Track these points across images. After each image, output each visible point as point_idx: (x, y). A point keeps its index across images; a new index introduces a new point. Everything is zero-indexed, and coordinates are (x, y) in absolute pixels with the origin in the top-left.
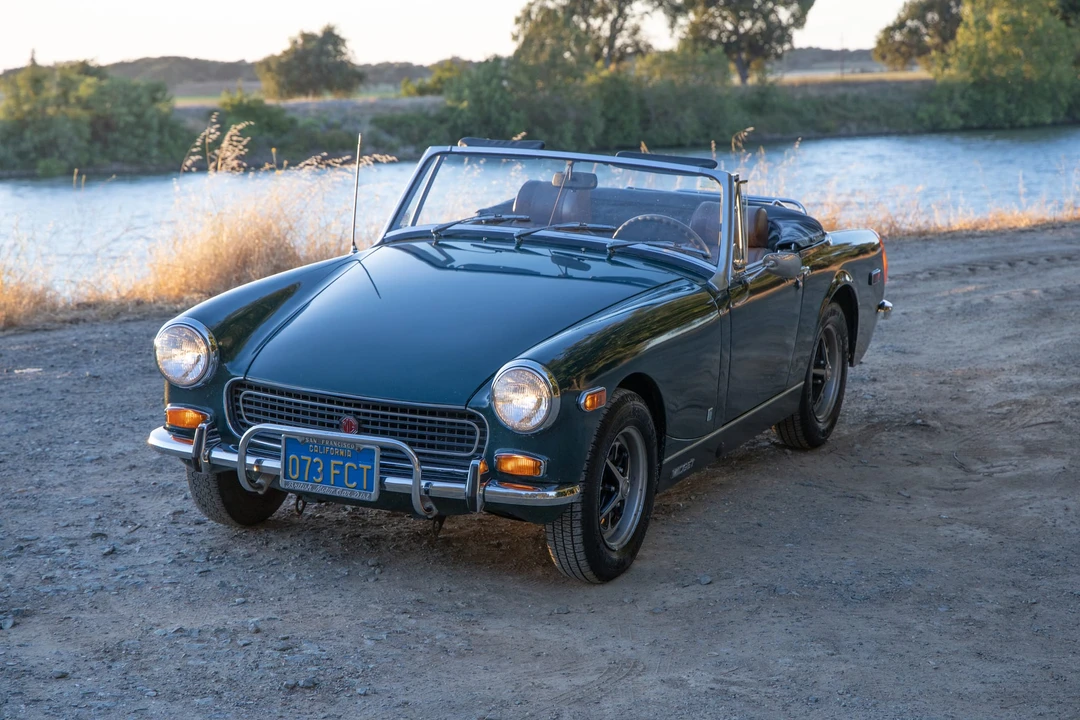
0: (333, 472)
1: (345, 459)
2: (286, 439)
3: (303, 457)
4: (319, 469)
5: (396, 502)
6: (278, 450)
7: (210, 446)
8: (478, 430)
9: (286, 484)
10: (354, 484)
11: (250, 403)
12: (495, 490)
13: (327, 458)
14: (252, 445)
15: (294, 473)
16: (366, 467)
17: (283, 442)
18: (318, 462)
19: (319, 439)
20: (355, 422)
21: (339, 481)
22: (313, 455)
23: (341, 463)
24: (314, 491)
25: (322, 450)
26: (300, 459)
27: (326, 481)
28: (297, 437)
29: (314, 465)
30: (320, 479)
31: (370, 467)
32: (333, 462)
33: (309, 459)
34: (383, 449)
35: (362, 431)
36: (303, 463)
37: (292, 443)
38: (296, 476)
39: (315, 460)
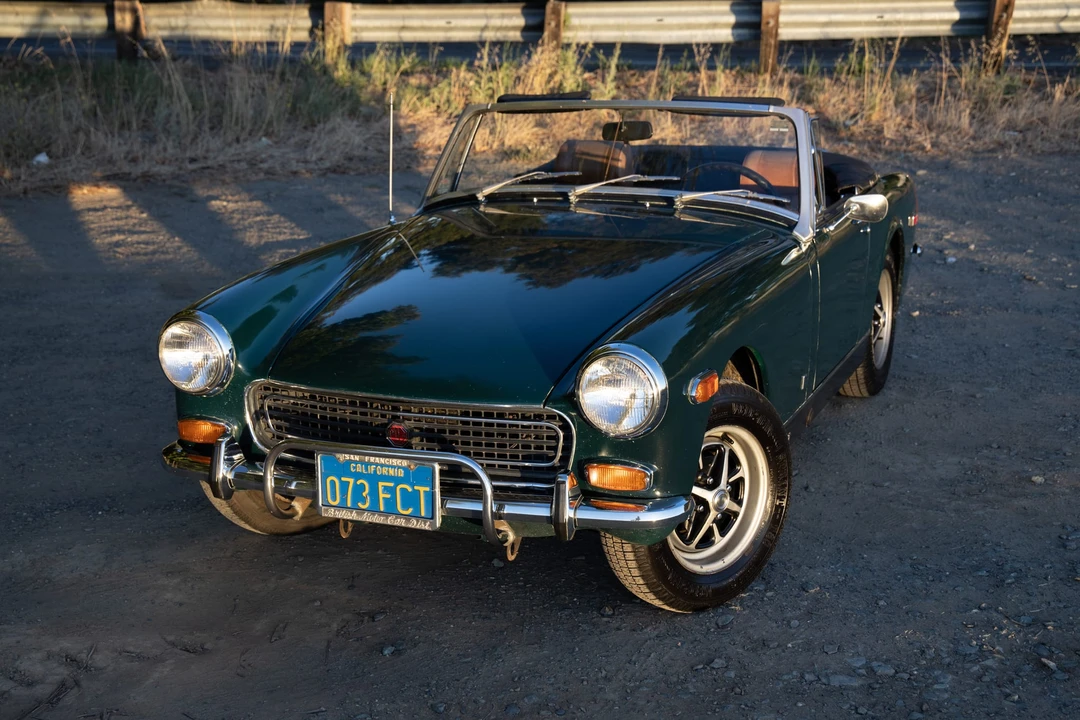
0: (382, 495)
1: (397, 479)
3: (343, 479)
4: (365, 493)
7: (231, 466)
9: (327, 512)
13: (373, 479)
15: (334, 499)
16: (423, 489)
17: (318, 461)
18: (362, 485)
19: (362, 457)
20: (405, 429)
21: (390, 507)
22: (357, 476)
23: (392, 485)
24: (360, 520)
25: (367, 469)
26: (341, 482)
27: (374, 510)
29: (359, 489)
30: (367, 505)
31: (428, 489)
32: (381, 484)
33: (351, 481)
36: (345, 485)
38: (337, 503)
39: (359, 482)
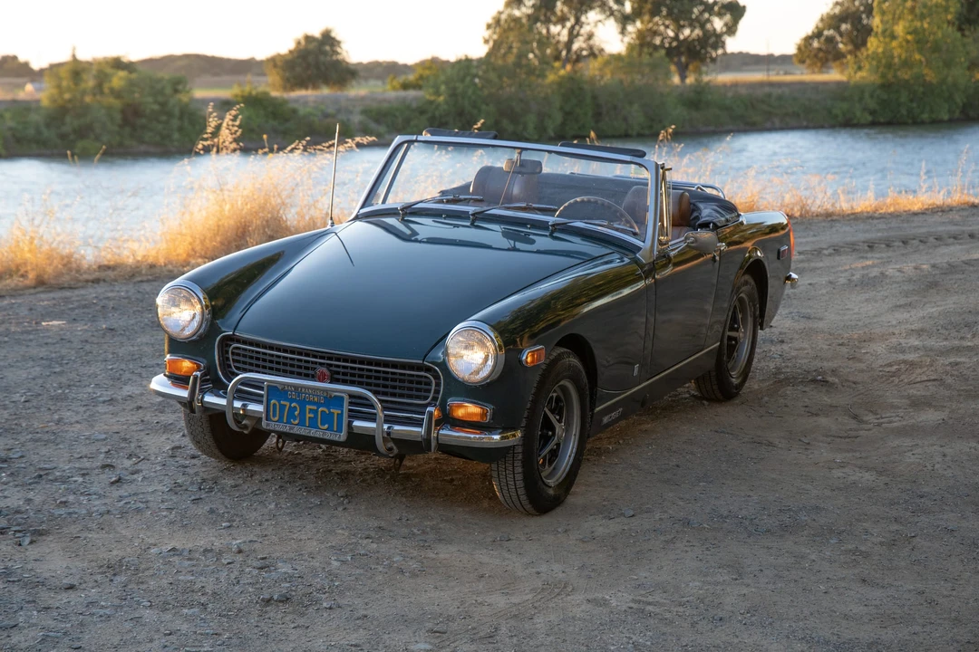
0: (308, 415)
1: (319, 404)
2: (268, 386)
3: (282, 402)
4: (296, 413)
5: (362, 442)
6: (262, 396)
7: (203, 392)
8: (434, 382)
9: (268, 425)
10: (326, 426)
11: (238, 355)
12: (448, 433)
13: (303, 403)
14: (239, 391)
15: (274, 416)
16: (336, 412)
17: (265, 389)
18: (295, 407)
19: (296, 387)
20: (327, 373)
21: (313, 424)
22: (291, 401)
23: (315, 408)
24: (292, 432)
25: (299, 397)
26: (280, 405)
27: (302, 423)
28: (278, 385)
29: (292, 410)
30: (297, 422)
31: (340, 412)
32: (308, 407)
33: (288, 404)
34: (351, 396)
35: (333, 381)
36: (282, 407)
37: (274, 390)
38: (276, 419)
39: (292, 405)
